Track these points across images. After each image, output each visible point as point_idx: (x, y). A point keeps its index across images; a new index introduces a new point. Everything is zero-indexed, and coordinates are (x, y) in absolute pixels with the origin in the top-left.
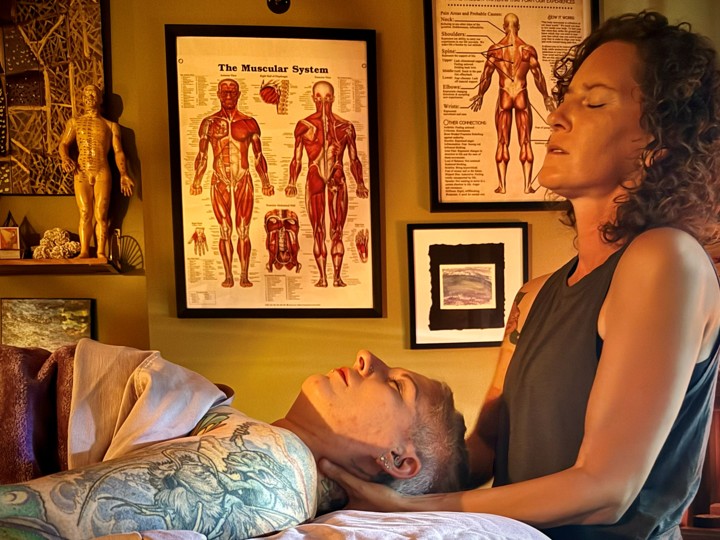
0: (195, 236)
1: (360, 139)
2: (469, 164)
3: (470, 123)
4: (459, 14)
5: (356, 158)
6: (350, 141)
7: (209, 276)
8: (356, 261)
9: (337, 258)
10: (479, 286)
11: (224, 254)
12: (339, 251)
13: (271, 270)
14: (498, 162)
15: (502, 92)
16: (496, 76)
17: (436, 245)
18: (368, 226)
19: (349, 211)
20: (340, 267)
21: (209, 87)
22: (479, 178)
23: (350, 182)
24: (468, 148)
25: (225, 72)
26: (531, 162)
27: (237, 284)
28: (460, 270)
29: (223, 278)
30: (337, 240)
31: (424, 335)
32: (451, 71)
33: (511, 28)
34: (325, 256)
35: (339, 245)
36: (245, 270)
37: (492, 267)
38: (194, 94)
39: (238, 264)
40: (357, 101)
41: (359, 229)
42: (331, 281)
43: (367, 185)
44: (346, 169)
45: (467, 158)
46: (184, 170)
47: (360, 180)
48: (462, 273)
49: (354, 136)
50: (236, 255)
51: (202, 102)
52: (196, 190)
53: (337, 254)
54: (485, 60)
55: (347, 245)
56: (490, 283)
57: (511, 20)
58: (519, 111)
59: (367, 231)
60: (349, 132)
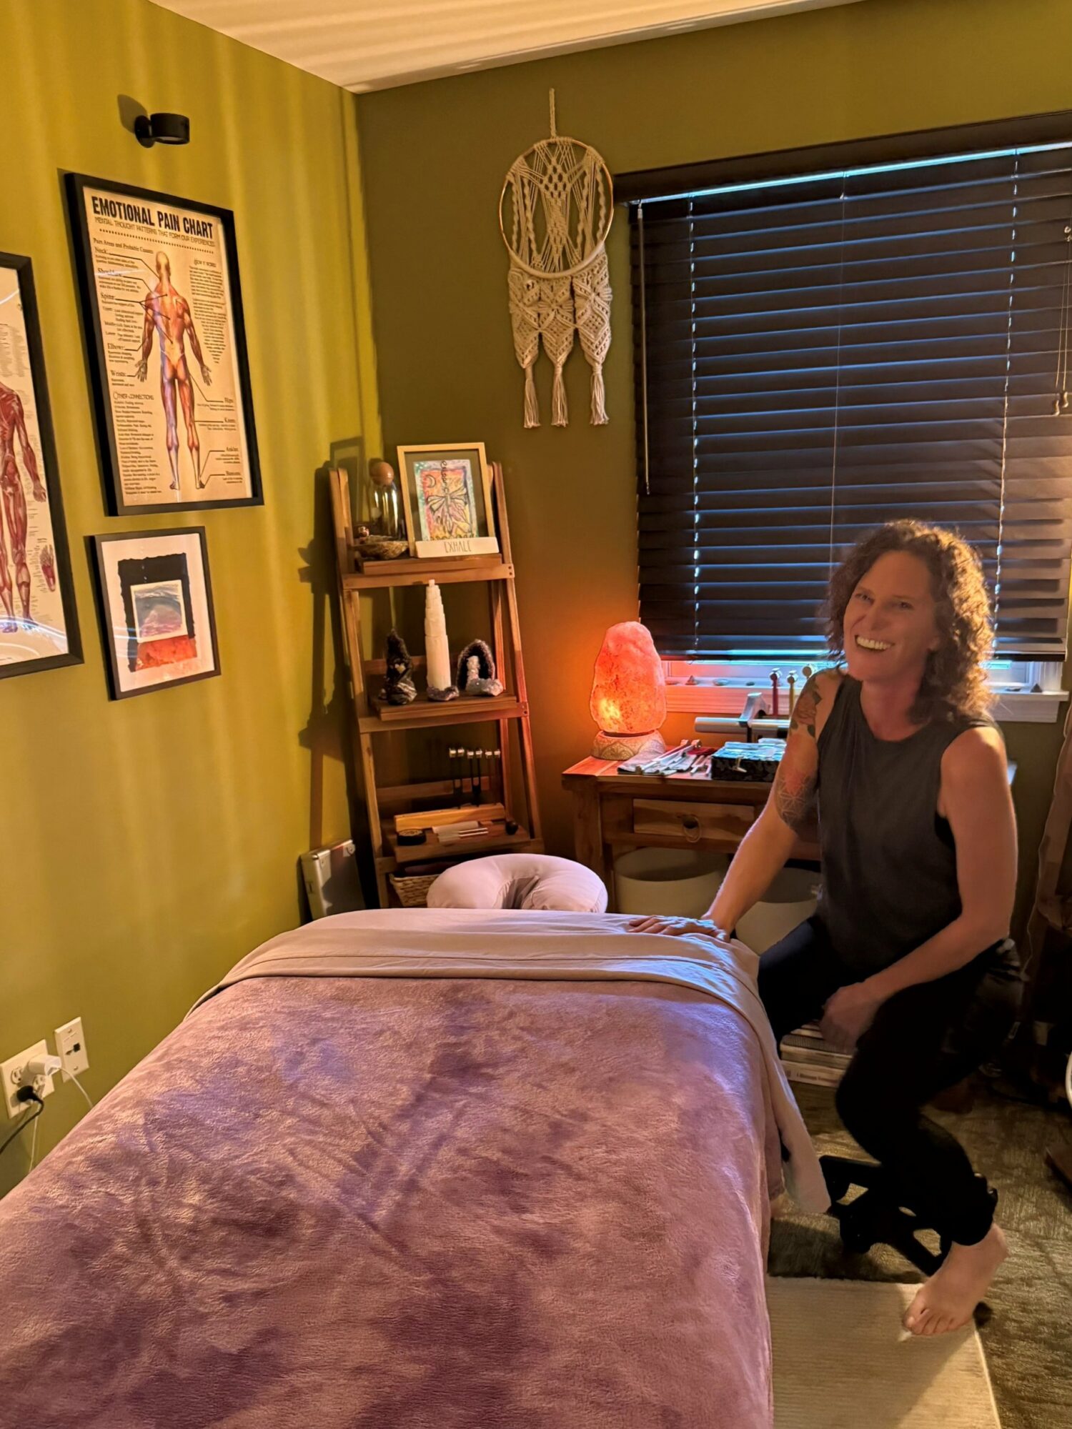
1: (29, 417)
2: (144, 453)
3: (138, 397)
4: (112, 244)
5: (28, 445)
6: (17, 420)
8: (44, 590)
9: (24, 589)
10: (170, 609)
12: (25, 579)
14: (169, 449)
15: (163, 357)
16: (156, 334)
17: (124, 561)
18: (50, 541)
19: (29, 521)
20: (28, 601)
22: (154, 470)
23: (25, 480)
24: (141, 430)
26: (198, 449)
28: (150, 591)
30: (21, 564)
31: (127, 681)
32: (112, 324)
33: (163, 271)
34: (10, 589)
35: (24, 570)
37: (179, 582)
40: (18, 359)
41: (42, 546)
43: (43, 483)
44: (19, 460)
45: (141, 443)
47: (35, 477)
48: (153, 594)
49: (21, 412)
53: (23, 583)
54: (144, 312)
55: (32, 569)
56: (179, 604)
57: (163, 262)
58: (181, 383)
59: (50, 546)
60: (16, 408)
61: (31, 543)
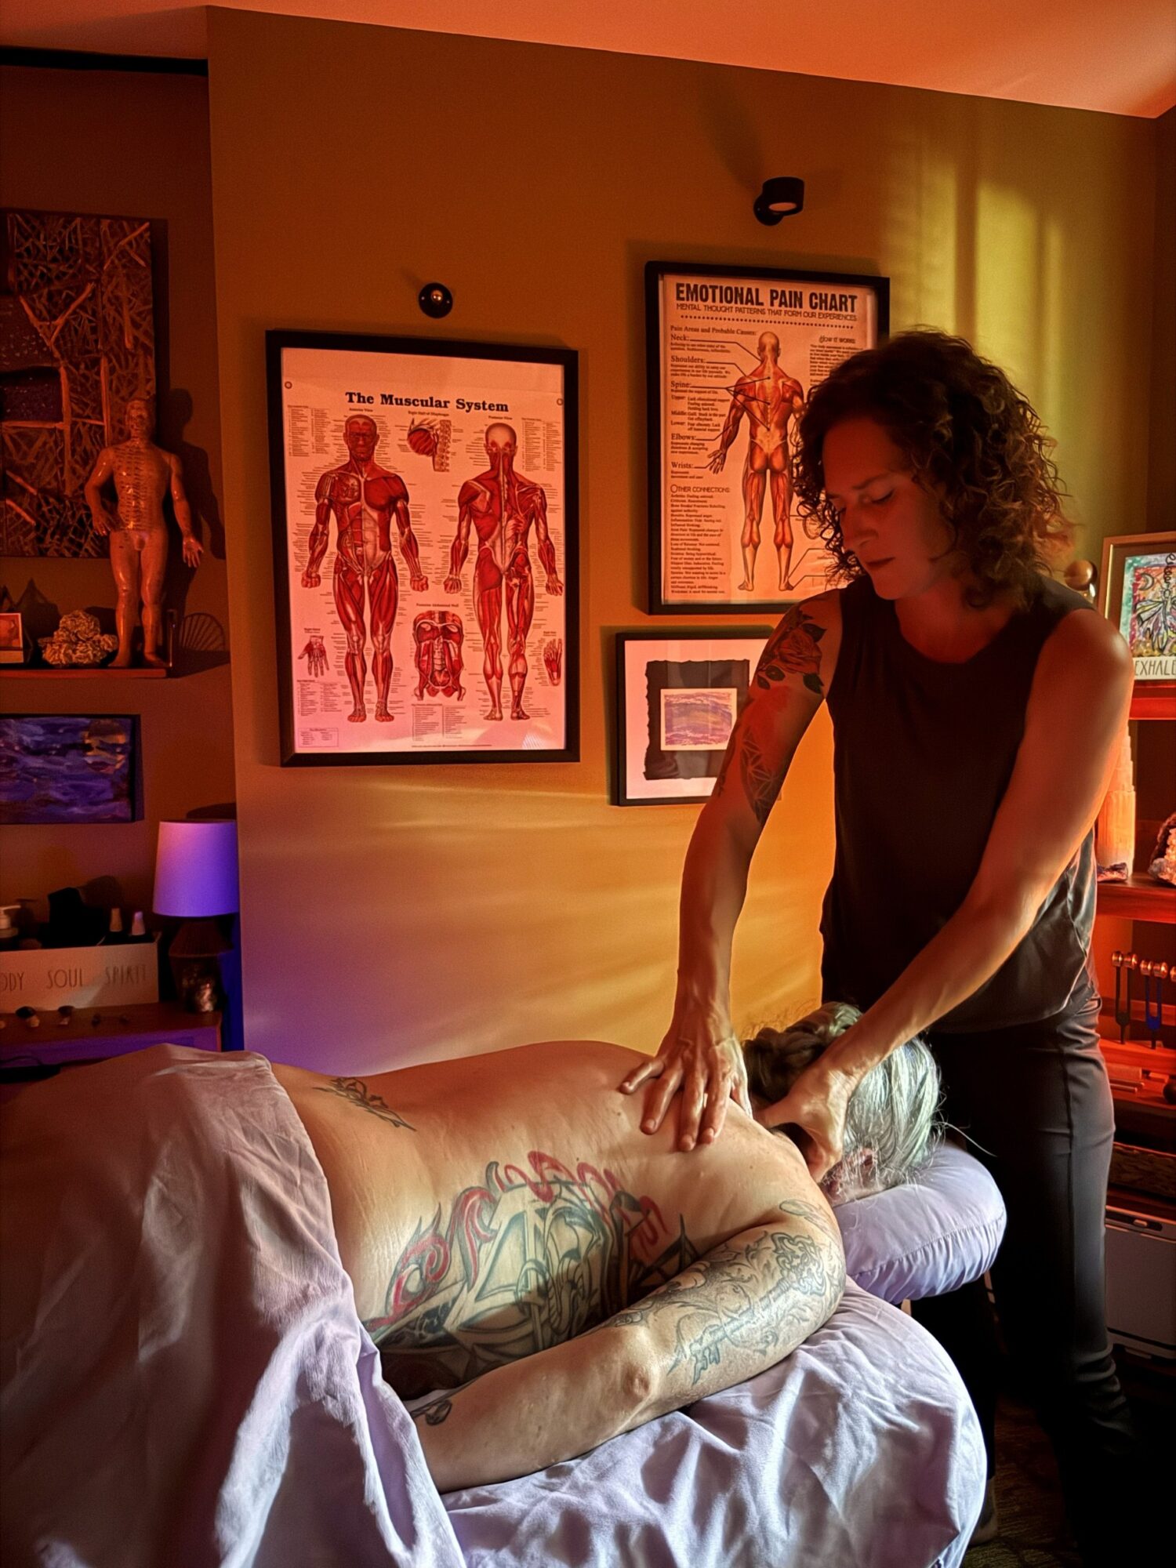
0: (309, 649)
1: (553, 511)
2: (704, 549)
3: (708, 489)
4: (697, 330)
5: (547, 537)
6: (538, 514)
7: (329, 707)
8: (544, 684)
9: (517, 679)
10: (711, 718)
11: (352, 674)
12: (520, 670)
13: (422, 696)
14: (745, 546)
15: (753, 446)
16: (745, 422)
17: (656, 662)
18: (561, 634)
19: (535, 614)
20: (520, 691)
21: (331, 427)
22: (717, 568)
23: (537, 573)
24: (705, 525)
25: (355, 405)
26: (790, 546)
27: (371, 716)
28: (688, 697)
29: (351, 710)
30: (518, 654)
31: (637, 786)
32: (683, 413)
33: (768, 353)
34: (500, 678)
35: (520, 662)
36: (384, 696)
38: (309, 437)
39: (374, 688)
40: (550, 454)
41: (549, 639)
42: (507, 713)
43: (561, 577)
44: (533, 553)
45: (702, 539)
46: (292, 549)
47: (551, 570)
48: (692, 700)
49: (544, 507)
50: (370, 676)
51: (320, 449)
52: (311, 579)
53: (517, 673)
54: (732, 398)
55: (531, 661)
56: (730, 715)
57: (769, 341)
58: (775, 473)
59: (560, 640)
60: (538, 501)
61: (534, 636)
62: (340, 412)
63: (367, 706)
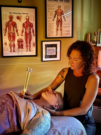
0: (5, 43)
1: (34, 26)
2: (52, 31)
3: (52, 23)
4: (51, 4)
6: (32, 26)
7: (7, 50)
8: (33, 47)
9: (30, 47)
10: (53, 51)
11: (10, 46)
13: (18, 49)
14: (57, 30)
15: (57, 18)
16: (56, 15)
17: (46, 44)
19: (32, 39)
21: (7, 16)
22: (53, 33)
23: (32, 34)
25: (10, 14)
26: (62, 30)
27: (12, 51)
29: (10, 51)
30: (30, 44)
31: (44, 59)
32: (49, 14)
33: (59, 7)
34: (28, 46)
36: (14, 49)
37: (55, 48)
38: (5, 18)
39: (13, 48)
40: (33, 19)
41: (33, 42)
42: (29, 51)
43: (35, 34)
44: (31, 31)
45: (52, 29)
46: (3, 31)
47: (34, 33)
49: (33, 26)
50: (12, 47)
51: (6, 19)
52: (5, 35)
54: (55, 12)
55: (31, 44)
58: (60, 21)
59: (35, 42)
61: (32, 41)
62: (9, 15)
63: (12, 50)
